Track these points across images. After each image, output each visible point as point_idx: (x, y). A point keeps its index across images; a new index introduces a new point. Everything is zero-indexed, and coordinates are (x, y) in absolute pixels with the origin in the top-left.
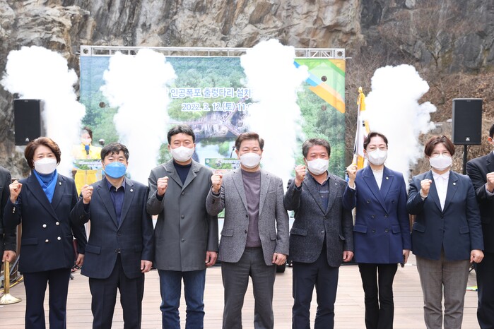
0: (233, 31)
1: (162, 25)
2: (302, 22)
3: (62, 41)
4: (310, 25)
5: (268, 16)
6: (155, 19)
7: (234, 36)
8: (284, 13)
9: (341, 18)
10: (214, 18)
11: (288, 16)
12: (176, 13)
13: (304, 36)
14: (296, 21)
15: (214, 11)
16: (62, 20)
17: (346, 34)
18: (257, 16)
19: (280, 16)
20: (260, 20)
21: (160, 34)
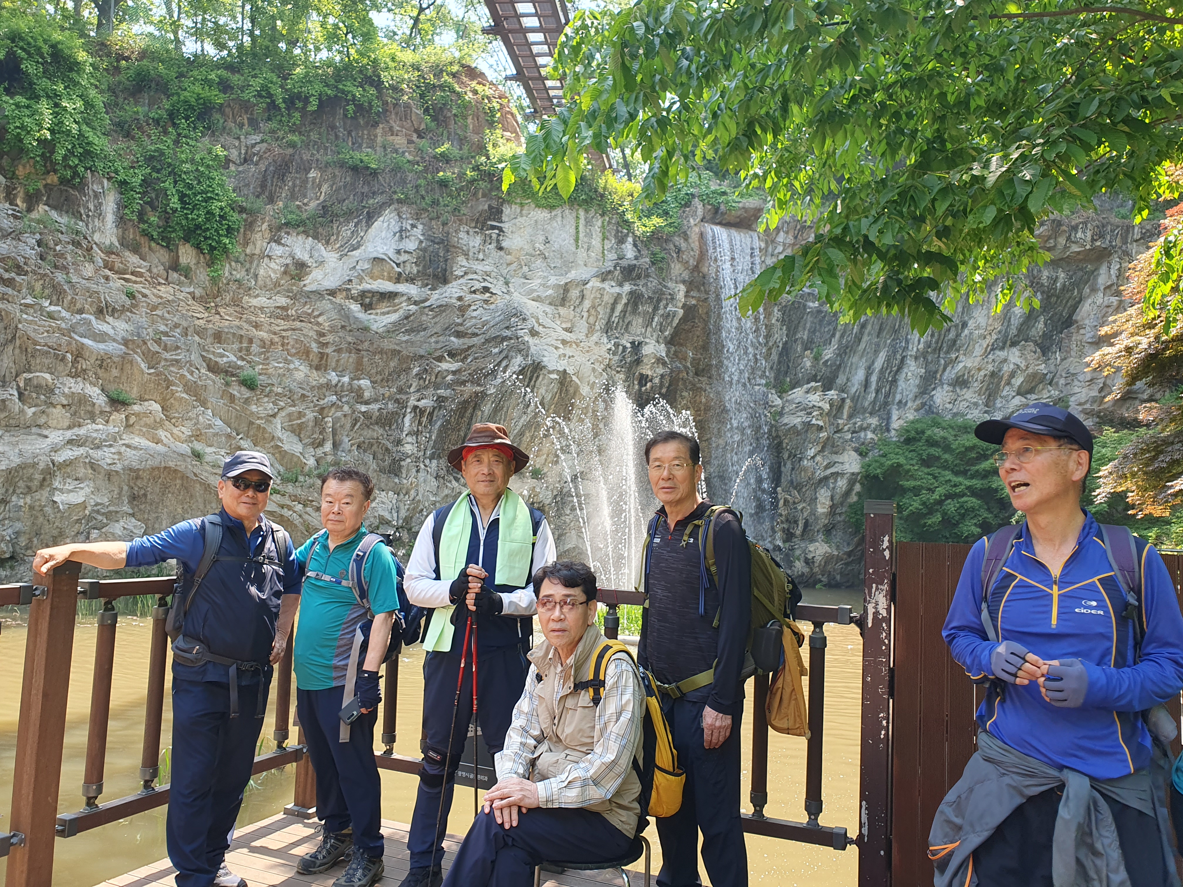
0: (999, 403)
1: (918, 402)
3: (821, 423)
5: (1041, 386)
6: (910, 396)
7: (1000, 409)
8: (1062, 381)
10: (975, 392)
11: (1067, 384)
12: (934, 389)
13: (1088, 406)
14: (1076, 390)
15: (976, 384)
16: (821, 404)
18: (1026, 387)
19: (1056, 384)
20: (1031, 391)
21: (916, 410)
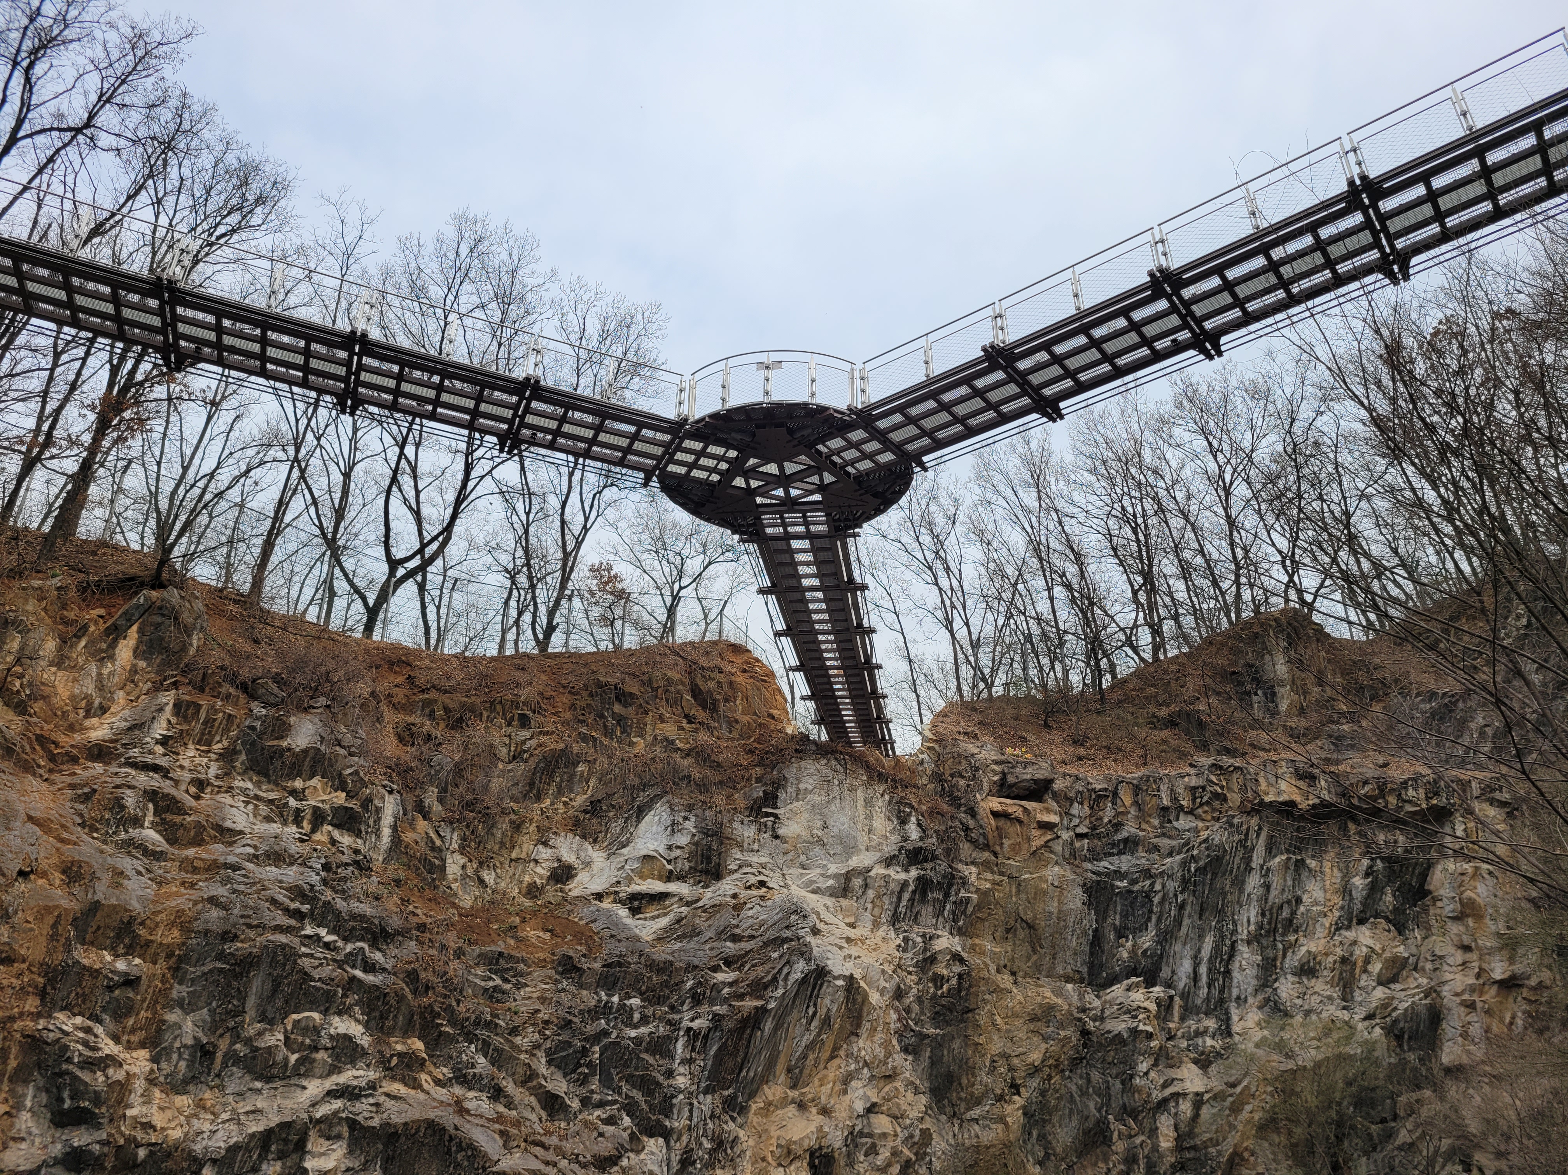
0: (1358, 996)
1: (1260, 997)
2: (1458, 977)
3: (1149, 1029)
4: (1472, 981)
5: (1404, 973)
6: (1250, 990)
7: (1360, 1004)
8: (1429, 966)
9: (1518, 968)
10: (1327, 983)
11: (1436, 969)
12: (1276, 980)
13: (1466, 997)
14: (1448, 976)
15: (1325, 973)
16: (1146, 1004)
17: (1533, 989)
18: (1387, 974)
19: (1423, 969)
20: (1394, 979)
21: (1260, 1008)
